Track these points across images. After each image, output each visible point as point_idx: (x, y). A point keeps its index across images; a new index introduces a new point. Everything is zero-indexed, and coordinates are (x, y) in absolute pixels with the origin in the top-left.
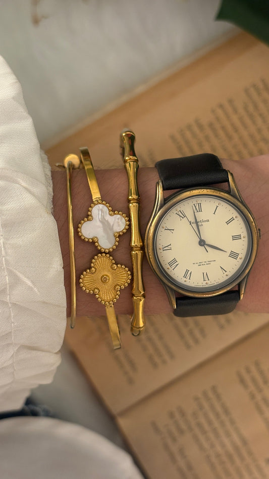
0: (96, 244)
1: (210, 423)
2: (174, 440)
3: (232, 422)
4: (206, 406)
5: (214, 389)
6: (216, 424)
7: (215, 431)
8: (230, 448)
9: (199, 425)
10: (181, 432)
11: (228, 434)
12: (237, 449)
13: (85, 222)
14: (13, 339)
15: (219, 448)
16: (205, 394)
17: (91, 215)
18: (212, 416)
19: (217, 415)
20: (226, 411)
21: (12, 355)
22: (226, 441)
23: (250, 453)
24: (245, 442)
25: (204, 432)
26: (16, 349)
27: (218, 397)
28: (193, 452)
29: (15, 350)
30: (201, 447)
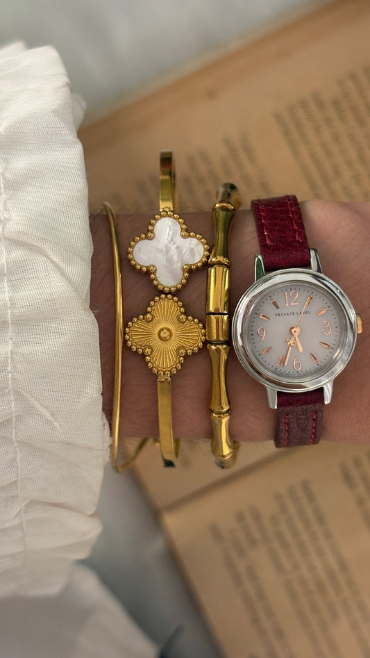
0: (152, 276)
1: (295, 534)
2: (242, 553)
3: (328, 536)
4: (292, 509)
5: (306, 486)
6: (305, 536)
7: (301, 546)
8: (322, 573)
9: (280, 536)
10: (253, 542)
11: (320, 553)
12: (331, 575)
13: (141, 239)
14: (19, 490)
15: (305, 572)
16: (292, 492)
17: (152, 231)
18: (299, 525)
19: (307, 524)
20: (321, 519)
21: (20, 512)
22: (318, 564)
23: (351, 583)
24: (344, 567)
25: (286, 546)
26: (25, 504)
27: (311, 497)
28: (267, 574)
29: (23, 505)
30: (279, 568)
